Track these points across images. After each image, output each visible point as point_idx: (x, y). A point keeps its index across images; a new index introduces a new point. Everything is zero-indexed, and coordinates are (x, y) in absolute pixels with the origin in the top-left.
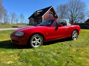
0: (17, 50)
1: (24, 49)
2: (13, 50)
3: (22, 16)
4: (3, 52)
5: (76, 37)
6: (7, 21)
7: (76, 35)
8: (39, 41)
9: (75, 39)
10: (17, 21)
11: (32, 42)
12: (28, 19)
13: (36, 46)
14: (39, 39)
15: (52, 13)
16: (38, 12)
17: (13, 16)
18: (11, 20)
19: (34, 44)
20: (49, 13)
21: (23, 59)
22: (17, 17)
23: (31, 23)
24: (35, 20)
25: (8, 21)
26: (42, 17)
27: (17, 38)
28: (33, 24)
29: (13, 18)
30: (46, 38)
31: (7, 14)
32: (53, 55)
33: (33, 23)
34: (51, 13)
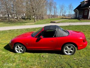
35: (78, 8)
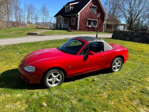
0: (28, 91)
1: (37, 90)
2: (21, 91)
3: (44, 11)
4: (8, 96)
5: (118, 68)
6: (20, 20)
7: (119, 64)
8: (59, 78)
9: (117, 70)
10: (36, 18)
11: (48, 80)
12: (55, 16)
13: (54, 85)
14: (58, 75)
15: (95, 7)
16: (70, 4)
17: (30, 10)
18: (26, 17)
19: (51, 83)
20: (90, 8)
21: (32, 109)
22: (37, 12)
23: (59, 24)
24: (65, 20)
25: (22, 19)
26: (78, 15)
27: (27, 74)
28: (62, 27)
29: (29, 14)
30: (69, 73)
31: (20, 7)
32: (72, 105)
33: (63, 25)
34: (93, 7)
35: (62, 13)
